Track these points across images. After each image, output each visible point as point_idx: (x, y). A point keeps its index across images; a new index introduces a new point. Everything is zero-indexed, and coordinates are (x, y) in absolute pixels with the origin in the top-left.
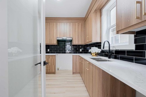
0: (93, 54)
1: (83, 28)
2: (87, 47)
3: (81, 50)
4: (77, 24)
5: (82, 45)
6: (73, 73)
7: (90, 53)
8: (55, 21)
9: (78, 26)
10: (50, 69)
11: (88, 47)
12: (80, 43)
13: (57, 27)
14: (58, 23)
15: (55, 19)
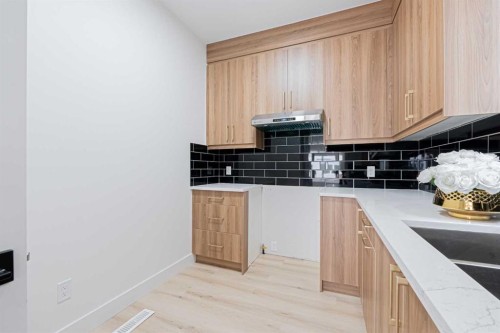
0: (449, 204)
1: (383, 57)
2: (407, 156)
3: (371, 172)
4: (347, 40)
5: (379, 146)
6: (324, 286)
7: (431, 187)
8: (249, 51)
9: (357, 48)
10: (222, 249)
11: (415, 155)
12: (366, 136)
13: (255, 73)
14: (262, 56)
15: (249, 43)
